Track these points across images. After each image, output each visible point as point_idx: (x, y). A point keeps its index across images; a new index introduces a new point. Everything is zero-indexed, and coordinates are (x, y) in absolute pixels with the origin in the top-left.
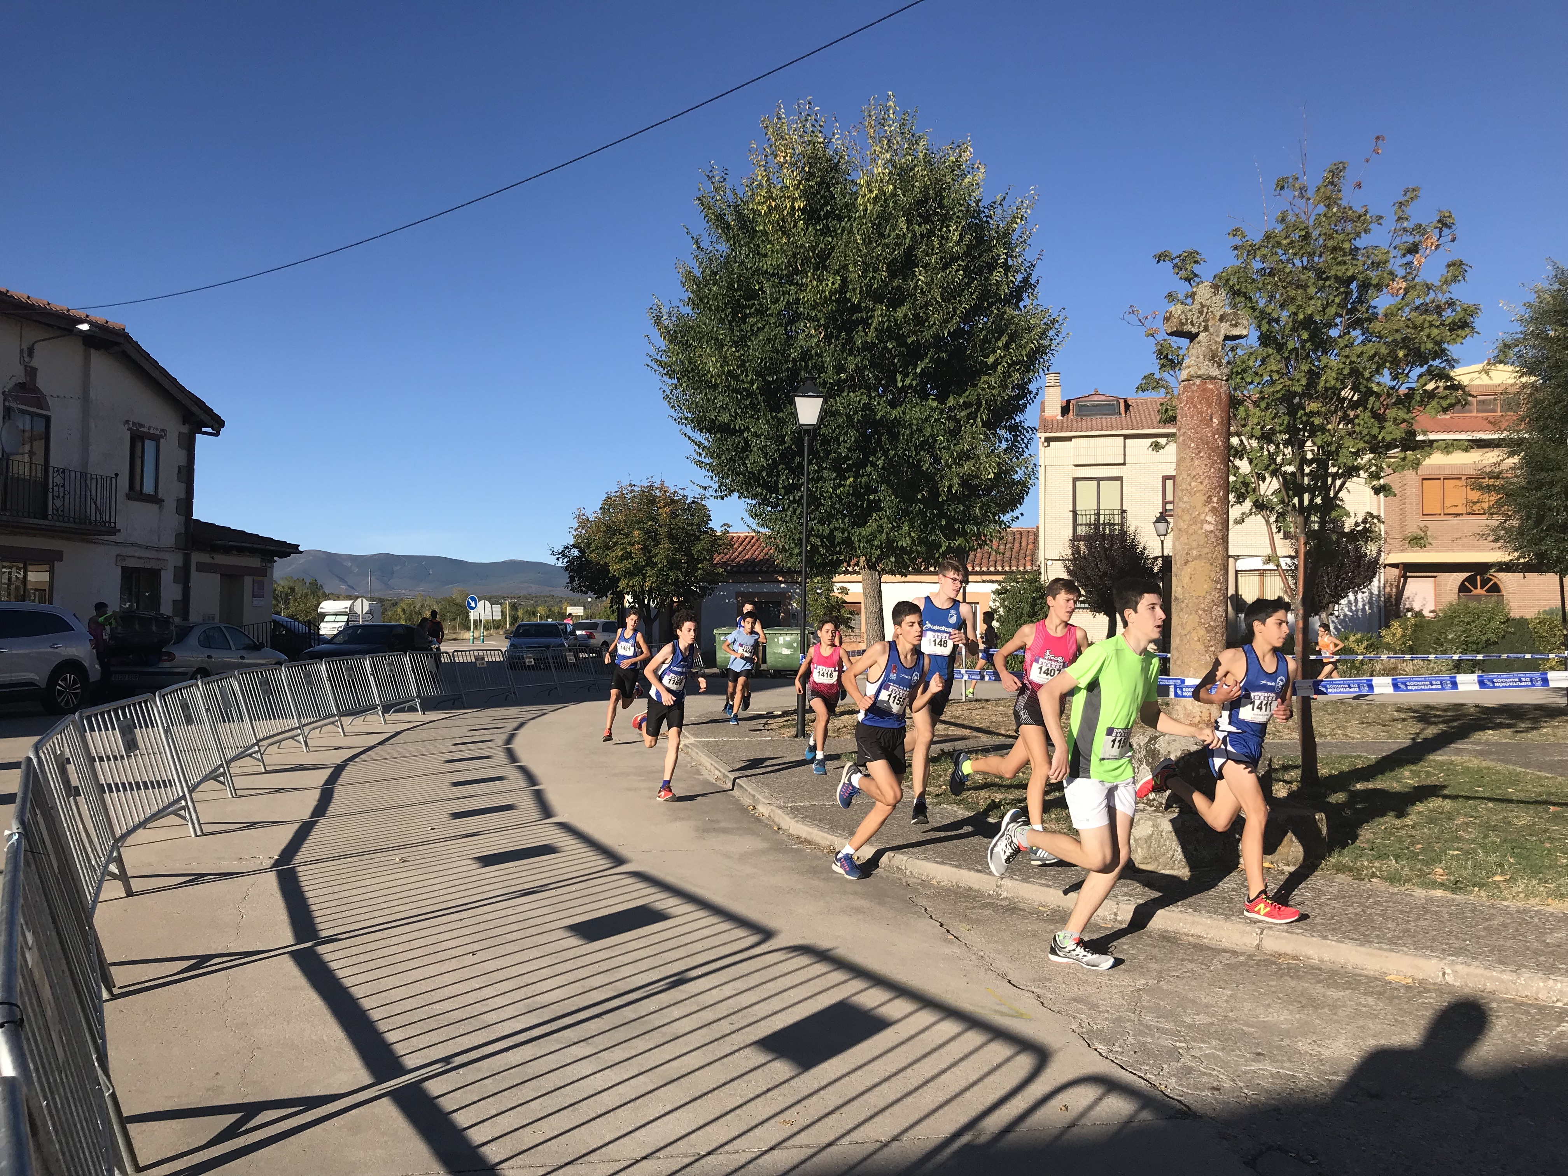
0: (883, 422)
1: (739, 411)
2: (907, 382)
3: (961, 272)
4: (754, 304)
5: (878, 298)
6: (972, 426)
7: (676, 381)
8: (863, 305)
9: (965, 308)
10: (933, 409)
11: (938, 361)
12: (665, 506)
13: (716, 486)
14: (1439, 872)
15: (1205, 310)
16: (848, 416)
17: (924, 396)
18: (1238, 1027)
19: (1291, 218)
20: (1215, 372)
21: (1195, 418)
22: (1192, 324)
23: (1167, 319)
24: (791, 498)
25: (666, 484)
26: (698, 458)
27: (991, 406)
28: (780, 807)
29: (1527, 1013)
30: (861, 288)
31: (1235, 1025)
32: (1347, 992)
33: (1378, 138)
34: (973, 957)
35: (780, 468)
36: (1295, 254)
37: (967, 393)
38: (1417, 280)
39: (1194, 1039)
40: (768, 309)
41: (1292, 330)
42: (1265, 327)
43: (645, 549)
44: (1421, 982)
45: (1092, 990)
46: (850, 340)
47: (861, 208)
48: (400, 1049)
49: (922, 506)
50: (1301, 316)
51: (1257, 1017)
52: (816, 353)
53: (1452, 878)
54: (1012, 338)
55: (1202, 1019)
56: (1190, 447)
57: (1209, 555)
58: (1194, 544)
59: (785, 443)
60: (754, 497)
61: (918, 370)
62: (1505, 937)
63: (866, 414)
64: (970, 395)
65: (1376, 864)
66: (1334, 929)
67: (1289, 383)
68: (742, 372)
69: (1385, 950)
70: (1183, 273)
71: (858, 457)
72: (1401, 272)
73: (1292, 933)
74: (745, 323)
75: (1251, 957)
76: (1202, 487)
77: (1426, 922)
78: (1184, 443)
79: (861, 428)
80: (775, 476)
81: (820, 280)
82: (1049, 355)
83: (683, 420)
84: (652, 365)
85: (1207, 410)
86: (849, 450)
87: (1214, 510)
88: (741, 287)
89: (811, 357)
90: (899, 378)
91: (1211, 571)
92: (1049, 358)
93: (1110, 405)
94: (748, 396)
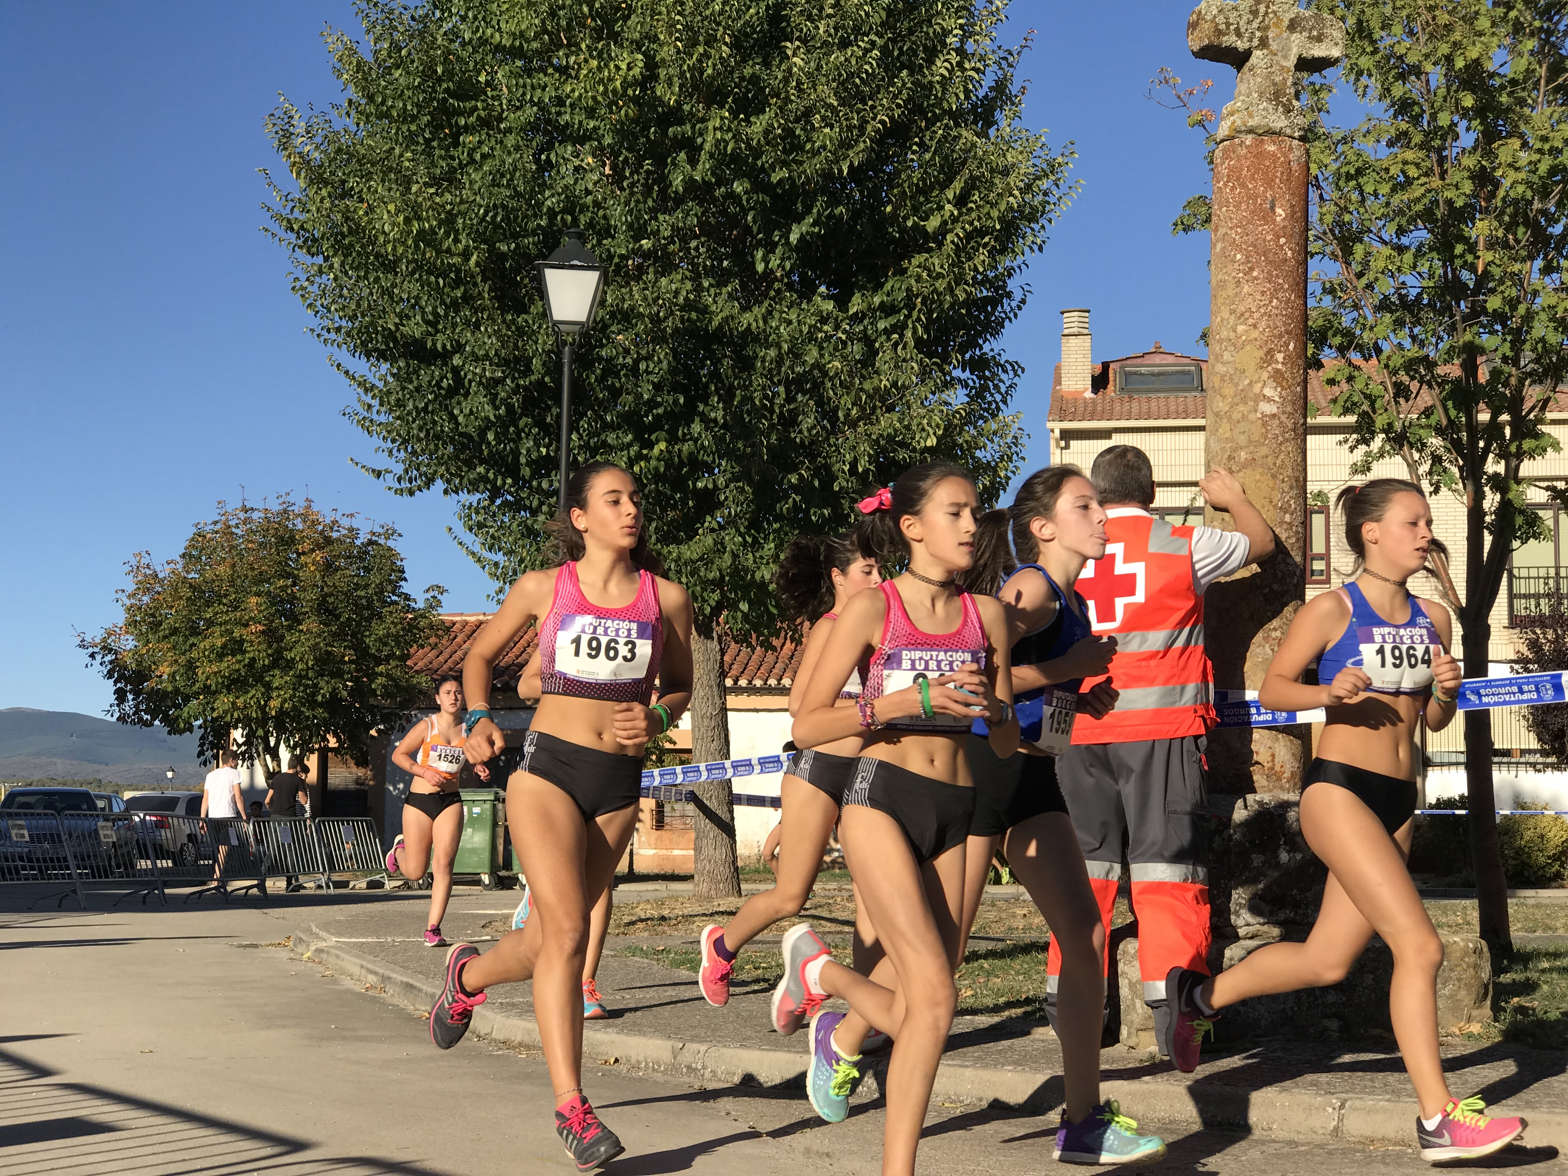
0: (725, 335)
1: (441, 312)
2: (774, 260)
3: (876, 52)
5: (714, 96)
6: (895, 345)
7: (320, 260)
8: (687, 108)
9: (882, 122)
10: (823, 316)
11: (829, 223)
12: (313, 550)
13: (399, 469)
16: (656, 320)
17: (807, 291)
20: (1279, 121)
21: (1244, 206)
22: (1239, 34)
23: (1195, 28)
24: (545, 486)
25: (315, 508)
26: (364, 414)
27: (930, 312)
30: (682, 74)
35: (522, 423)
37: (888, 287)
40: (500, 119)
43: (271, 635)
46: (663, 181)
49: (798, 498)
52: (597, 203)
54: (973, 185)
56: (1233, 261)
57: (1270, 460)
58: (1242, 440)
59: (531, 372)
60: (473, 487)
61: (794, 238)
63: (690, 320)
64: (893, 289)
68: (447, 234)
71: (675, 403)
74: (456, 144)
75: (1319, 1145)
76: (1255, 334)
78: (1224, 254)
79: (680, 345)
80: (512, 440)
81: (604, 57)
82: (1043, 221)
83: (333, 335)
84: (275, 227)
85: (1265, 191)
86: (657, 387)
87: (1277, 376)
88: (449, 74)
89: (584, 208)
90: (759, 254)
91: (1273, 489)
92: (1043, 227)
93: (1183, 373)
94: (457, 283)
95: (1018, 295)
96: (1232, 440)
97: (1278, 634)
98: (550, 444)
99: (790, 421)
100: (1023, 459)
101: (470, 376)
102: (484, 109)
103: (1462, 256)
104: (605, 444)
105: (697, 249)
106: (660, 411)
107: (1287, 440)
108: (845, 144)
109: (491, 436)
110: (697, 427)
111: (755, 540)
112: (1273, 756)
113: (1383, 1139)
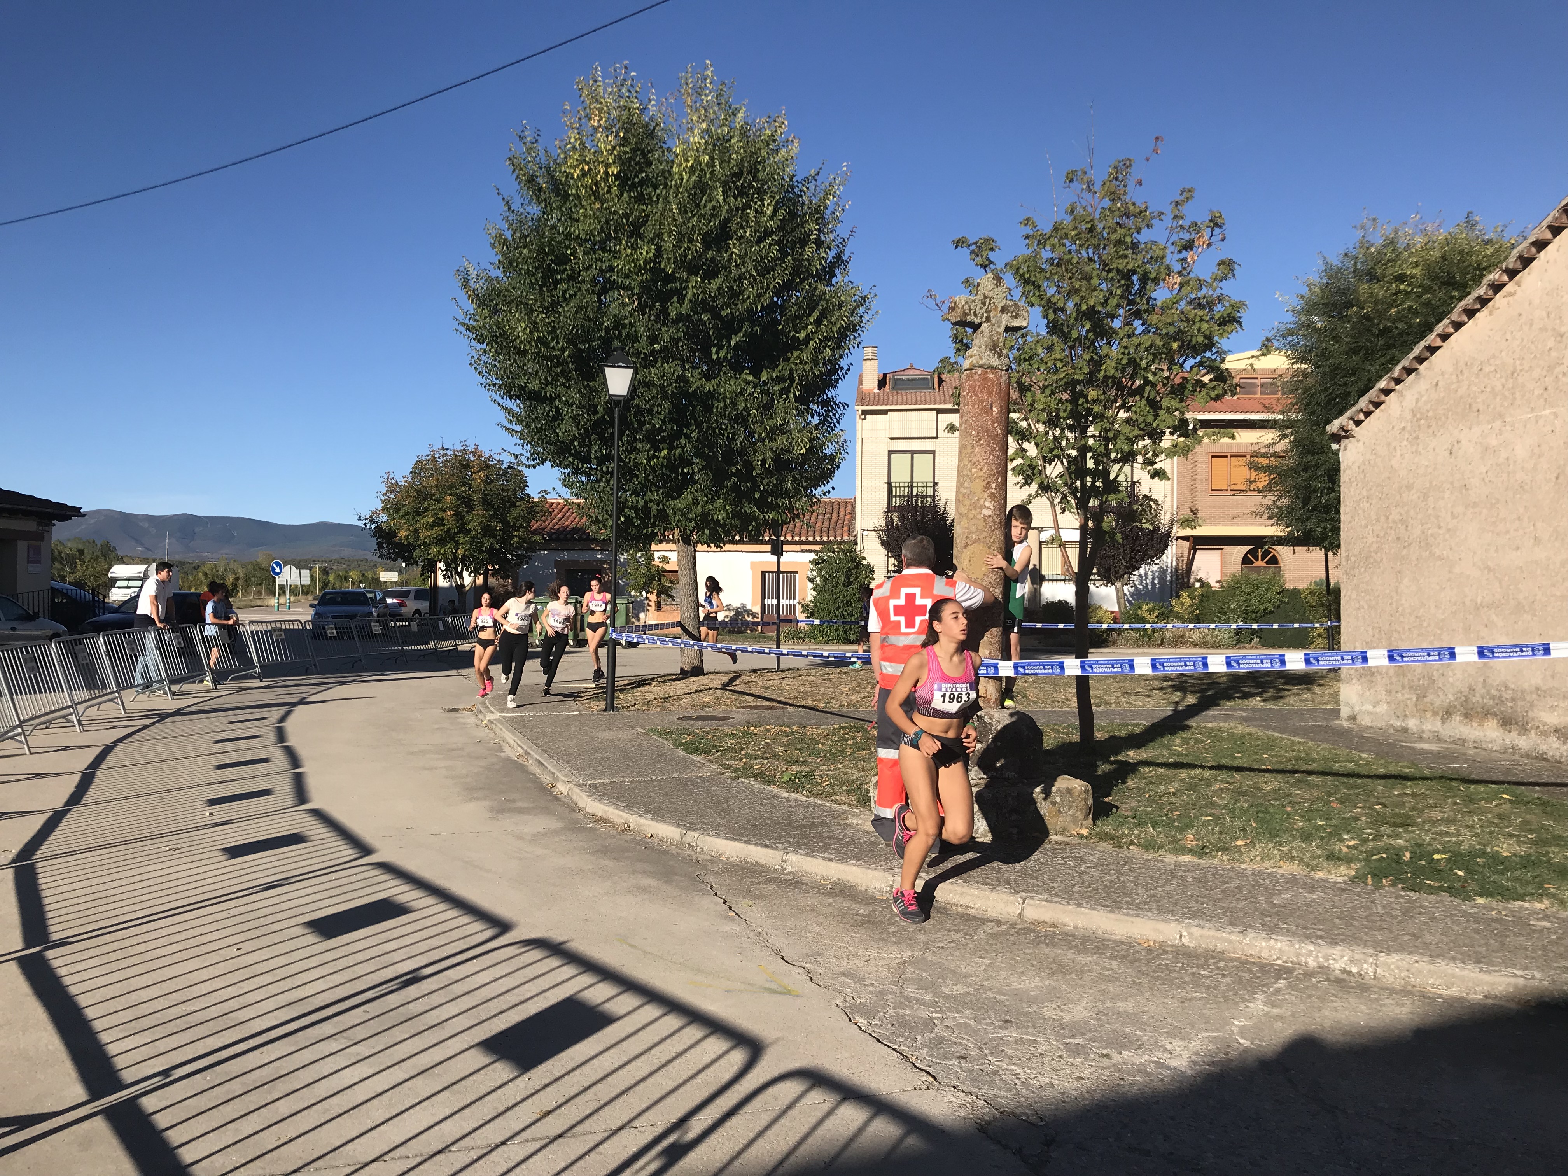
0: (697, 394)
1: (549, 379)
2: (722, 354)
3: (775, 247)
5: (693, 270)
6: (785, 400)
8: (678, 275)
9: (778, 283)
10: (748, 382)
11: (751, 335)
12: (479, 471)
13: (528, 455)
14: (1189, 839)
15: (988, 301)
16: (662, 387)
17: (739, 369)
18: (991, 995)
19: (1079, 210)
21: (977, 406)
22: (975, 315)
23: (952, 309)
24: (604, 469)
25: (480, 449)
26: (509, 426)
27: (802, 381)
28: (578, 785)
29: (1250, 971)
30: (676, 258)
31: (990, 994)
32: (1095, 957)
33: (1157, 138)
34: (752, 934)
35: (592, 438)
36: (1080, 246)
37: (780, 368)
38: (1192, 275)
39: (949, 1009)
40: (580, 275)
41: (1076, 319)
42: (1052, 316)
43: (458, 515)
44: (1162, 944)
45: (860, 963)
46: (665, 311)
47: (677, 177)
48: (120, 1062)
49: (736, 479)
50: (1084, 307)
51: (1009, 985)
52: (630, 323)
53: (1201, 843)
54: (824, 314)
55: (960, 989)
56: (971, 435)
57: (988, 540)
58: (974, 528)
59: (598, 413)
60: (566, 467)
61: (733, 343)
62: (1238, 899)
63: (680, 386)
64: (783, 369)
65: (1136, 832)
66: (1090, 897)
67: (1071, 371)
68: (553, 339)
69: (1132, 916)
70: (979, 260)
71: (672, 428)
72: (1177, 267)
73: (1051, 902)
74: (556, 288)
75: (1012, 925)
76: (981, 474)
77: (1172, 887)
79: (676, 400)
80: (587, 446)
81: (634, 248)
82: (859, 332)
83: (492, 387)
84: (461, 328)
85: (988, 399)
86: (663, 421)
88: (552, 251)
89: (624, 326)
90: (714, 350)
92: (859, 335)
94: (559, 364)
95: (845, 367)
96: (969, 527)
98: (607, 448)
101: (565, 413)
102: (570, 270)
104: (635, 449)
106: (665, 433)
108: (759, 296)
109: (576, 444)
110: (683, 441)
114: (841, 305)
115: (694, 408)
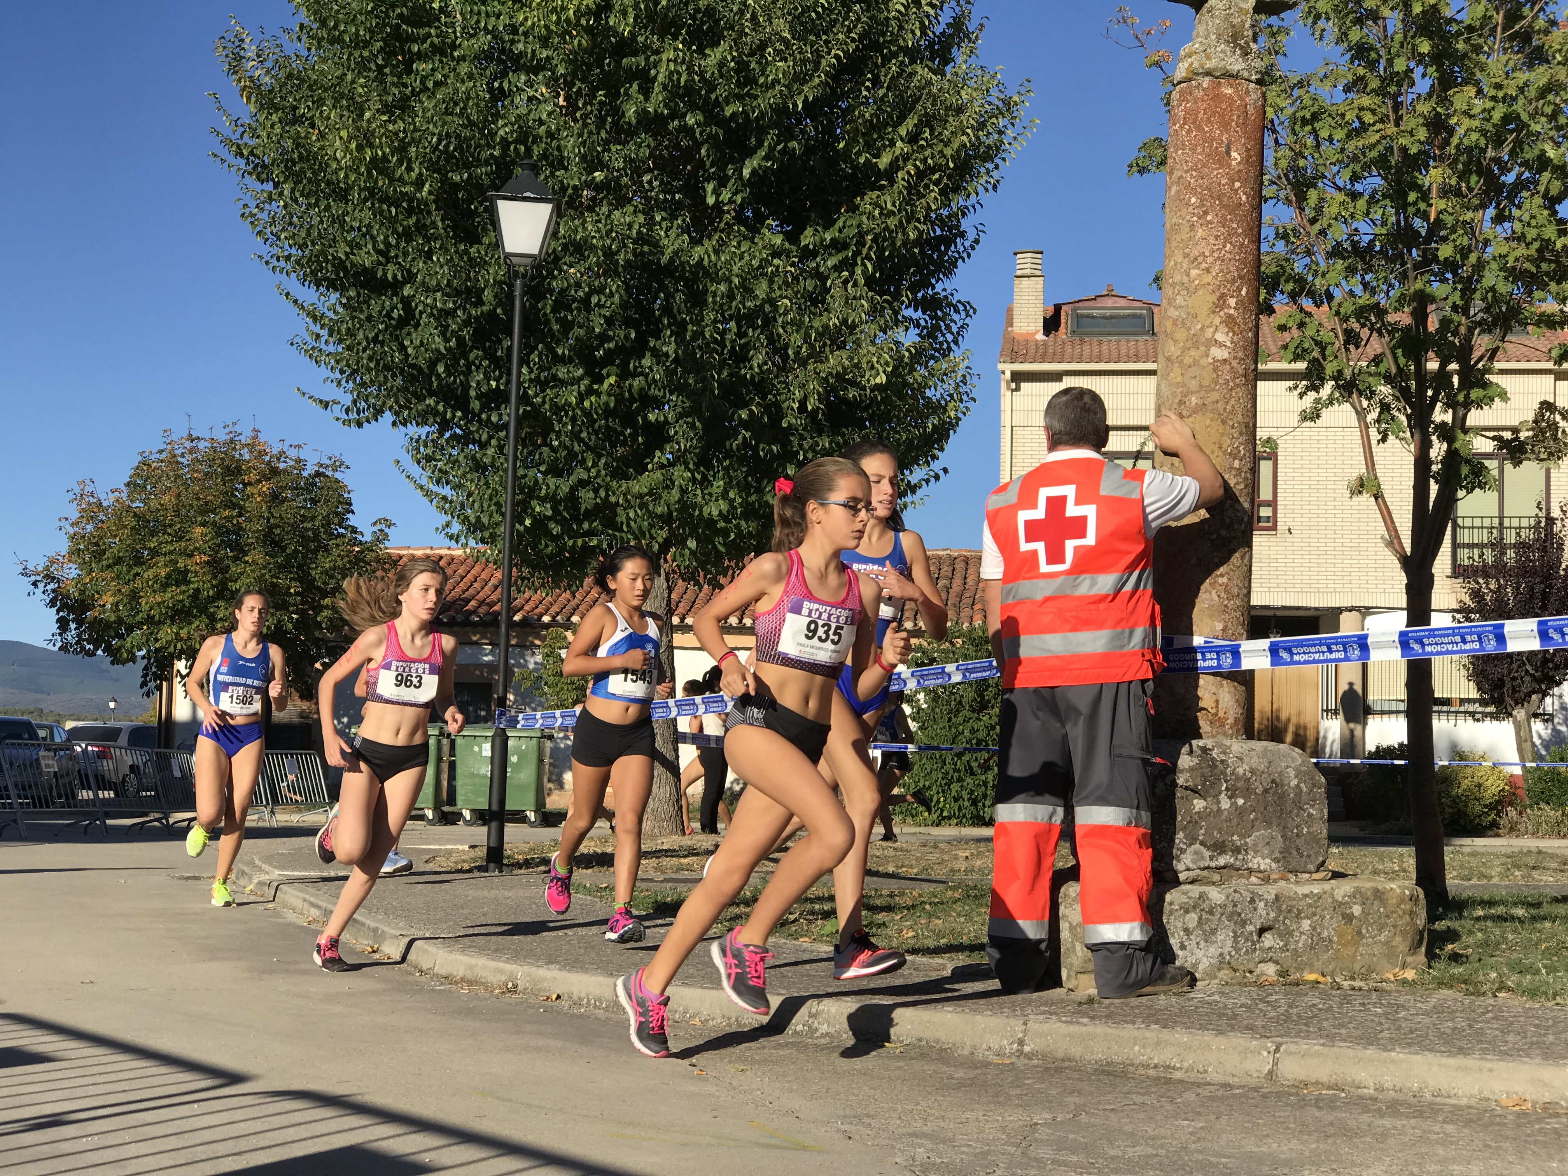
0: (673, 270)
1: (393, 241)
2: (725, 195)
4: (429, 35)
6: (845, 282)
7: (269, 186)
8: (641, 39)
9: (836, 56)
10: (777, 253)
11: (784, 158)
12: (260, 481)
13: (348, 400)
16: (609, 254)
18: (1201, 1157)
20: (1236, 64)
21: (1199, 149)
25: (262, 438)
28: (421, 939)
31: (1197, 1156)
32: (1413, 1121)
35: (472, 356)
37: (840, 223)
40: (454, 47)
43: (216, 566)
45: (947, 1125)
46: (617, 113)
49: (748, 435)
51: (1240, 1148)
52: (550, 135)
54: (927, 121)
55: (1140, 1151)
56: (1188, 205)
57: (1220, 406)
58: (1193, 385)
59: (483, 303)
60: (422, 419)
61: (746, 172)
63: (642, 253)
64: (843, 226)
65: (1515, 977)
66: (1410, 1043)
68: (400, 162)
71: (627, 337)
74: (409, 71)
75: (1254, 1088)
78: (1178, 197)
79: (633, 278)
80: (462, 372)
82: (997, 160)
83: (282, 263)
84: (224, 153)
85: (1221, 135)
86: (609, 321)
87: (1230, 321)
89: (537, 139)
90: (710, 187)
91: (1223, 434)
92: (997, 167)
93: (1134, 316)
94: (410, 212)
95: (971, 235)
96: (1183, 385)
97: (1225, 580)
98: (500, 377)
99: (741, 357)
100: (974, 400)
101: (420, 308)
102: (437, 36)
103: (1415, 203)
104: (555, 378)
105: (650, 182)
106: (612, 345)
107: (1238, 386)
108: (801, 78)
109: (441, 369)
111: (705, 478)
112: (1217, 701)
113: (1317, 1083)
114: (960, 110)
115: (669, 296)
